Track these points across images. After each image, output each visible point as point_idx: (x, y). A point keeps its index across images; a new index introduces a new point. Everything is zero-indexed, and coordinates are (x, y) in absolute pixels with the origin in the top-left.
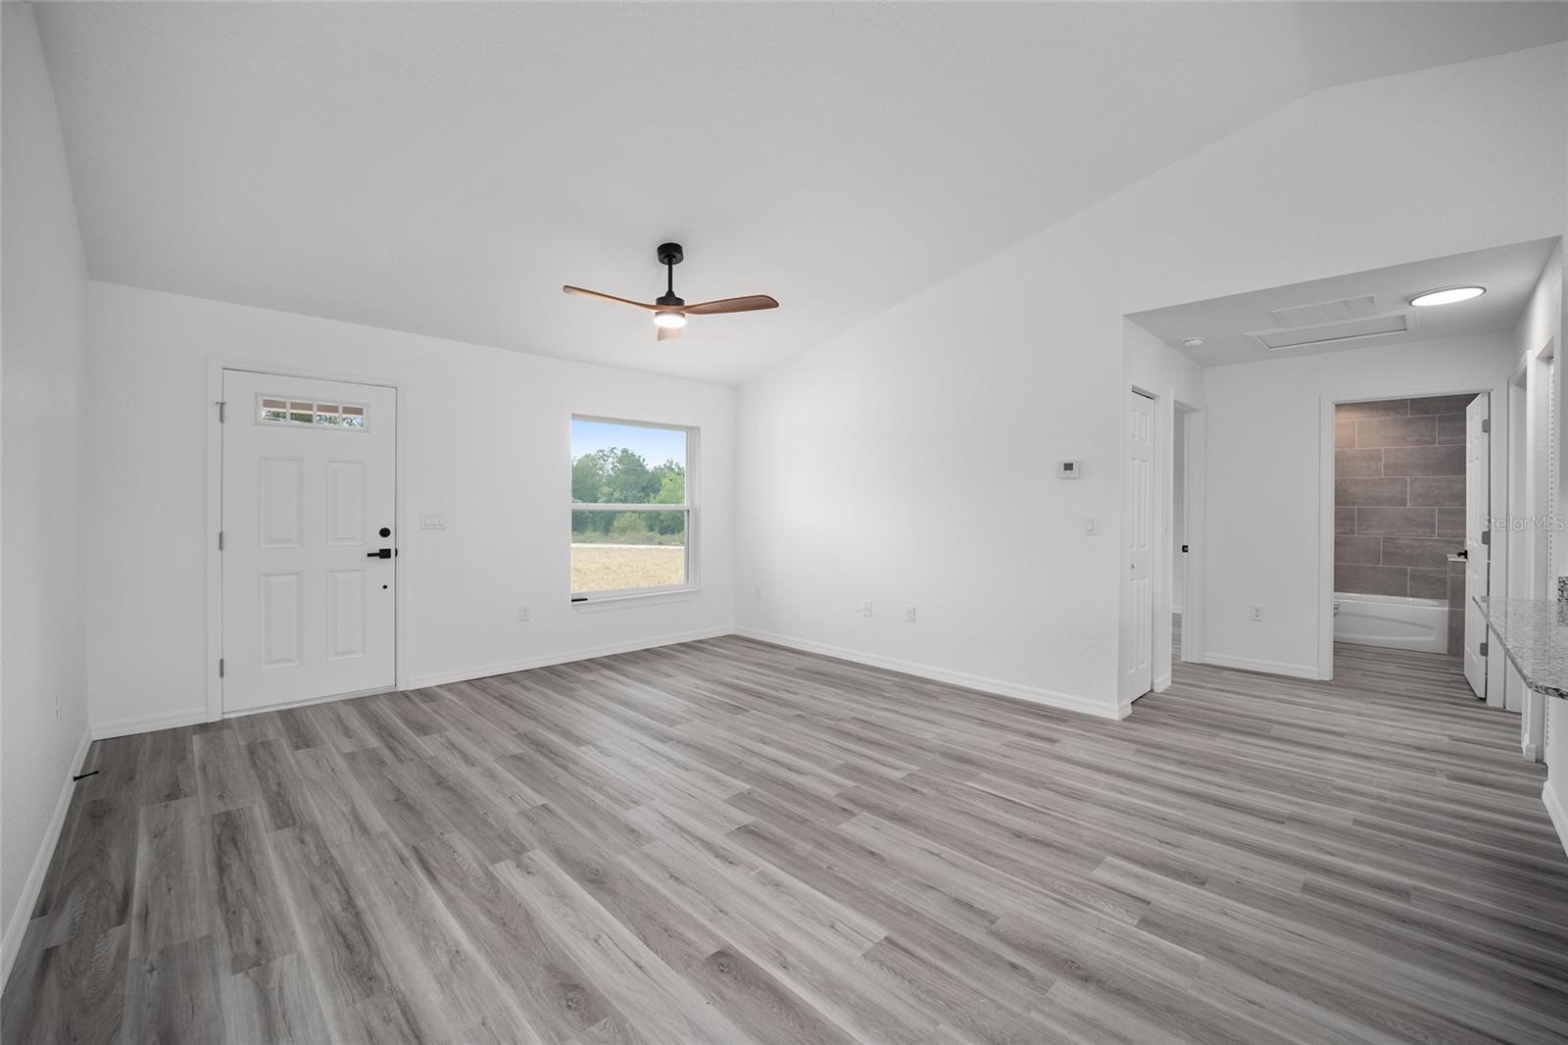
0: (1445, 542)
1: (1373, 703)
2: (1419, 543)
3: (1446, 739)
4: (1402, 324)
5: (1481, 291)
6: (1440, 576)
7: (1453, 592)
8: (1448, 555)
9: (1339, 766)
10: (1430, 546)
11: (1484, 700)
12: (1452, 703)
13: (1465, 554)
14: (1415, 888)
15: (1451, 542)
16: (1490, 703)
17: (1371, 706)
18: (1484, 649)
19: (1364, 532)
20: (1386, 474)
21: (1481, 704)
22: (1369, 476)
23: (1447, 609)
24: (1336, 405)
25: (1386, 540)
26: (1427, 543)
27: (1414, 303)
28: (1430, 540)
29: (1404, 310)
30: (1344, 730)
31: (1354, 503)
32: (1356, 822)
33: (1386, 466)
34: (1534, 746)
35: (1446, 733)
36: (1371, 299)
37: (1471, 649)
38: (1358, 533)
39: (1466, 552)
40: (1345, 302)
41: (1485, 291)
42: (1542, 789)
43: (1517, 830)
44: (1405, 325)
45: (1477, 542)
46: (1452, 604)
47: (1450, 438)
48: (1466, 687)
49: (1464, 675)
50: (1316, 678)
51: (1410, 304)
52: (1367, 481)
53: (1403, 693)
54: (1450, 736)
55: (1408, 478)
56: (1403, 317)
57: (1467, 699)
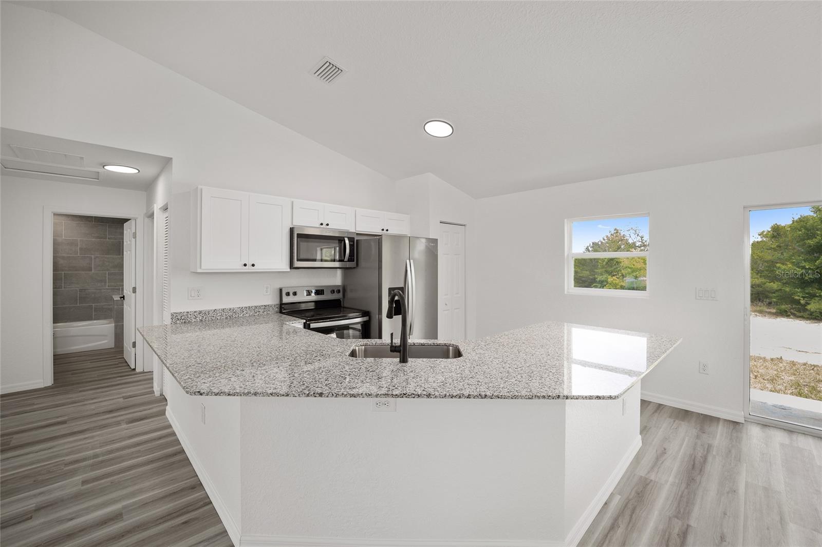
0: (111, 289)
1: (80, 392)
2: (98, 291)
3: (121, 400)
4: (97, 176)
5: (137, 171)
6: (109, 307)
7: (118, 317)
8: (113, 296)
9: (66, 447)
10: (104, 292)
11: (134, 369)
12: (121, 377)
13: (123, 297)
14: (124, 507)
15: (114, 289)
16: (138, 370)
17: (80, 394)
18: (134, 345)
19: (68, 287)
20: (80, 254)
21: (133, 373)
22: (71, 254)
23: (114, 325)
24: (54, 214)
25: (81, 291)
26: (103, 291)
27: (105, 167)
28: (104, 289)
29: (100, 170)
30: (66, 418)
31: (63, 271)
32: (84, 482)
33: (81, 249)
34: (159, 389)
35: (121, 396)
36: (82, 158)
37: (127, 345)
38: (64, 287)
39: (124, 296)
40: (65, 155)
41: (139, 172)
42: (165, 410)
43: (160, 438)
44: (99, 177)
45: (130, 292)
46: (116, 322)
47: (113, 237)
48: (126, 364)
49: (124, 358)
50: (42, 386)
51: (103, 167)
52: (69, 257)
53: (96, 379)
54: (123, 397)
55: (93, 256)
56: (98, 172)
57: (127, 372)
